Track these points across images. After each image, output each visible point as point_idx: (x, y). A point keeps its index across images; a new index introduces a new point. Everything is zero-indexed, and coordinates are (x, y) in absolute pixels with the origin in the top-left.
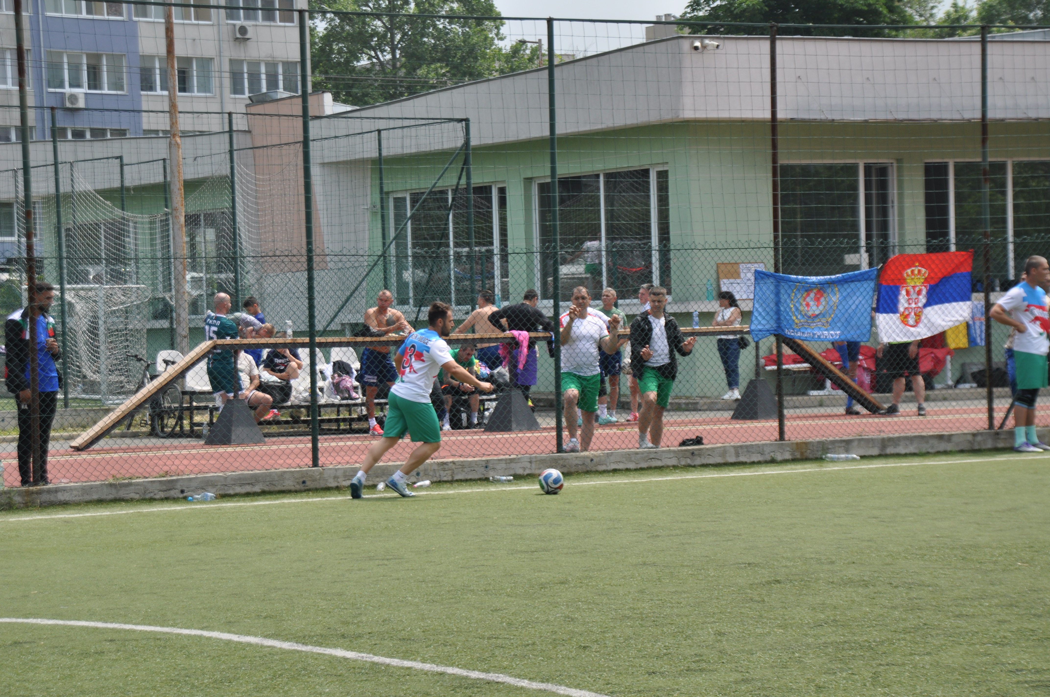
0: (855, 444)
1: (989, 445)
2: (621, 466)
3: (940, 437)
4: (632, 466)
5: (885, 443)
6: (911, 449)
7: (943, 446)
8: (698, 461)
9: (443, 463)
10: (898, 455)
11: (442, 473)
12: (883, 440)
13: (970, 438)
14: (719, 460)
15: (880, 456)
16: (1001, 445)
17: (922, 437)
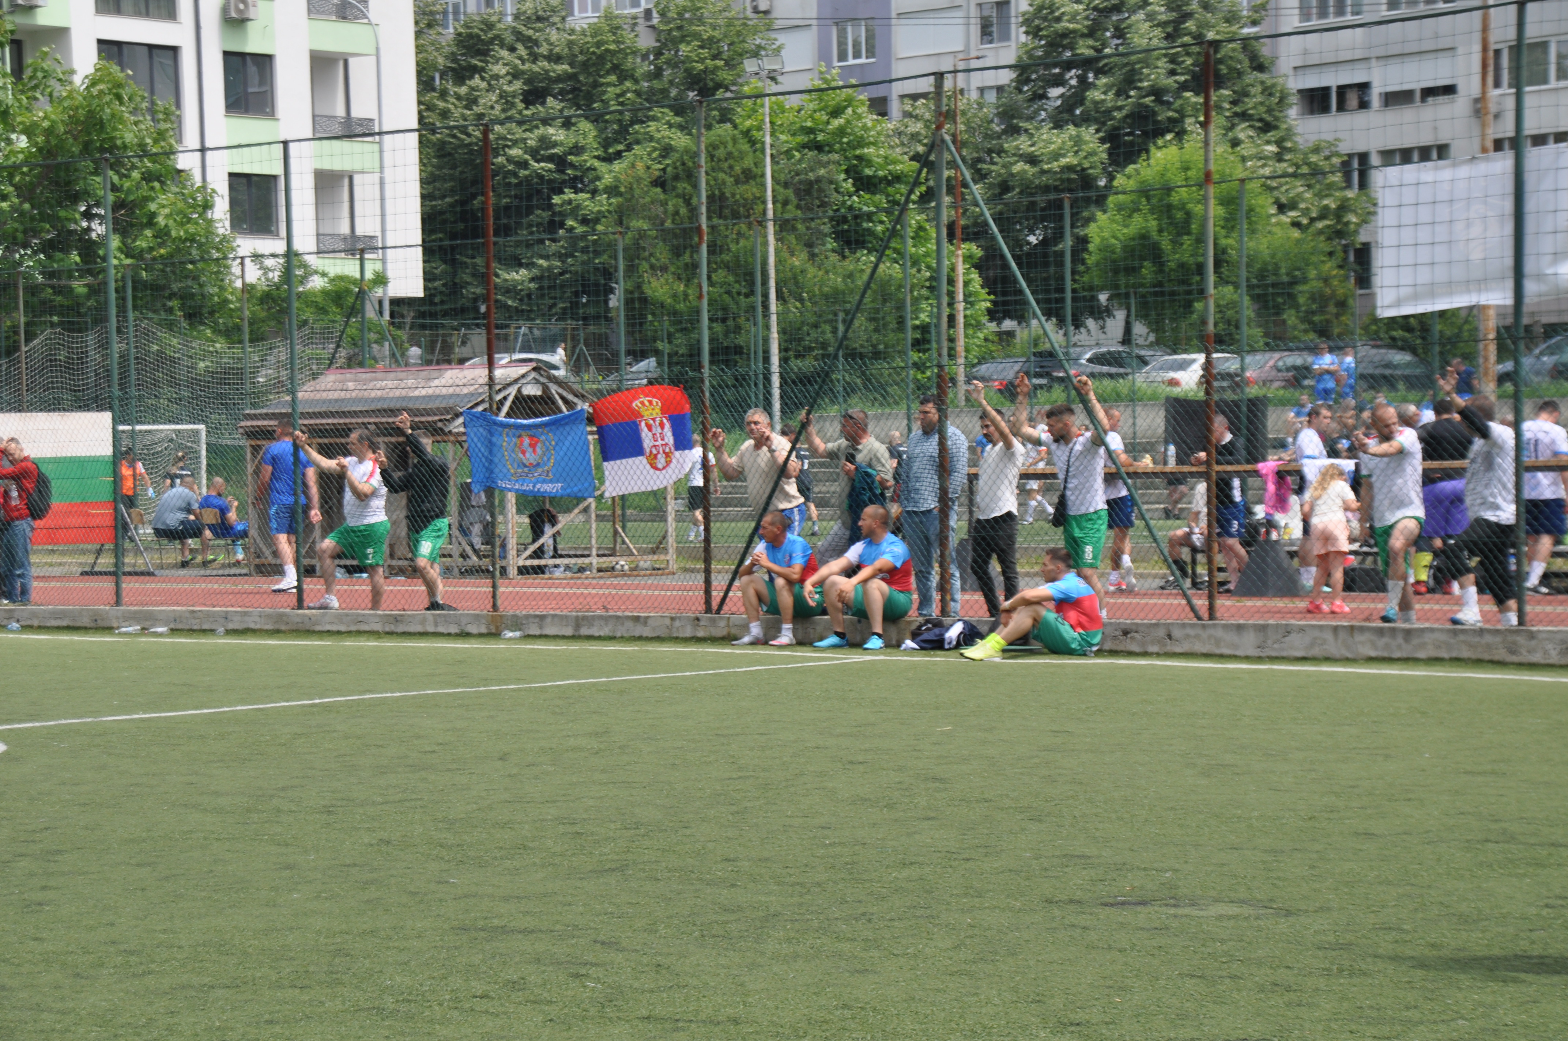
0: (549, 620)
1: (688, 633)
2: (334, 628)
3: (637, 619)
4: (343, 628)
5: (578, 622)
6: (605, 631)
7: (639, 630)
8: (401, 628)
9: (193, 612)
10: (590, 638)
11: (194, 621)
12: (577, 617)
13: (668, 622)
14: (419, 628)
15: (574, 638)
16: (701, 634)
17: (618, 617)
